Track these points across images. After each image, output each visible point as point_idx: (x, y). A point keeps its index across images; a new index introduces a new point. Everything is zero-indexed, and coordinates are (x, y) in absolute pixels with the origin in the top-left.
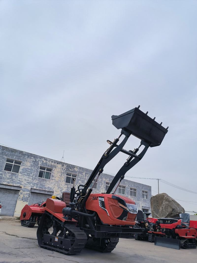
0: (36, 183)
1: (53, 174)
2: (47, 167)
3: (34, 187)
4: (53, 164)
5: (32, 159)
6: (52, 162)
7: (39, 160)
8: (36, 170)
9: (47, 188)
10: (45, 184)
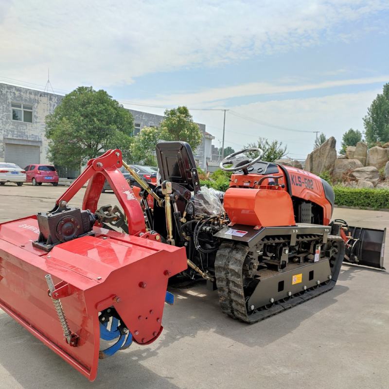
0: (10, 130)
1: (35, 114)
2: (23, 102)
3: (7, 135)
4: (32, 96)
6: (30, 93)
8: (6, 108)
9: (30, 136)
10: (25, 130)
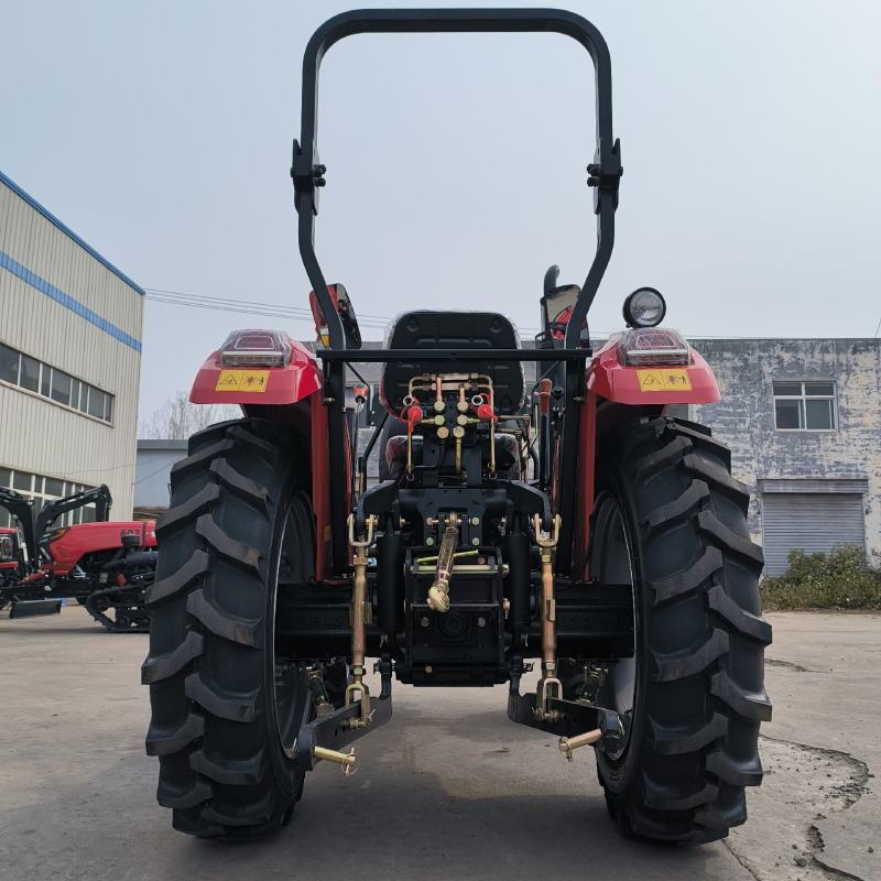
0: (773, 457)
1: (843, 403)
2: (805, 377)
3: (767, 472)
4: (830, 358)
5: (729, 360)
6: (825, 350)
7: (760, 358)
8: (760, 400)
9: (830, 467)
10: (814, 451)
